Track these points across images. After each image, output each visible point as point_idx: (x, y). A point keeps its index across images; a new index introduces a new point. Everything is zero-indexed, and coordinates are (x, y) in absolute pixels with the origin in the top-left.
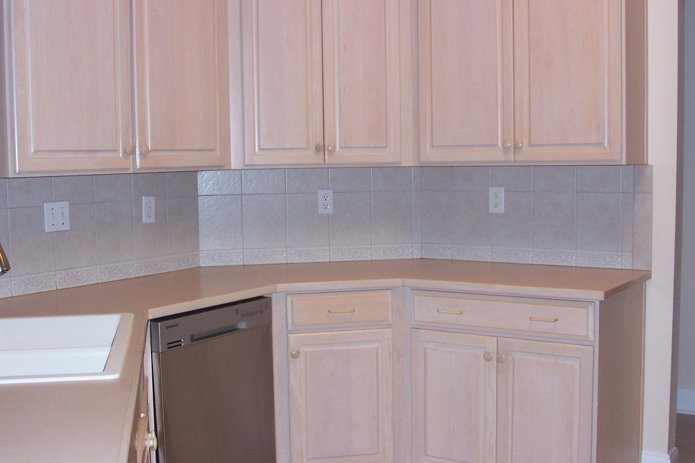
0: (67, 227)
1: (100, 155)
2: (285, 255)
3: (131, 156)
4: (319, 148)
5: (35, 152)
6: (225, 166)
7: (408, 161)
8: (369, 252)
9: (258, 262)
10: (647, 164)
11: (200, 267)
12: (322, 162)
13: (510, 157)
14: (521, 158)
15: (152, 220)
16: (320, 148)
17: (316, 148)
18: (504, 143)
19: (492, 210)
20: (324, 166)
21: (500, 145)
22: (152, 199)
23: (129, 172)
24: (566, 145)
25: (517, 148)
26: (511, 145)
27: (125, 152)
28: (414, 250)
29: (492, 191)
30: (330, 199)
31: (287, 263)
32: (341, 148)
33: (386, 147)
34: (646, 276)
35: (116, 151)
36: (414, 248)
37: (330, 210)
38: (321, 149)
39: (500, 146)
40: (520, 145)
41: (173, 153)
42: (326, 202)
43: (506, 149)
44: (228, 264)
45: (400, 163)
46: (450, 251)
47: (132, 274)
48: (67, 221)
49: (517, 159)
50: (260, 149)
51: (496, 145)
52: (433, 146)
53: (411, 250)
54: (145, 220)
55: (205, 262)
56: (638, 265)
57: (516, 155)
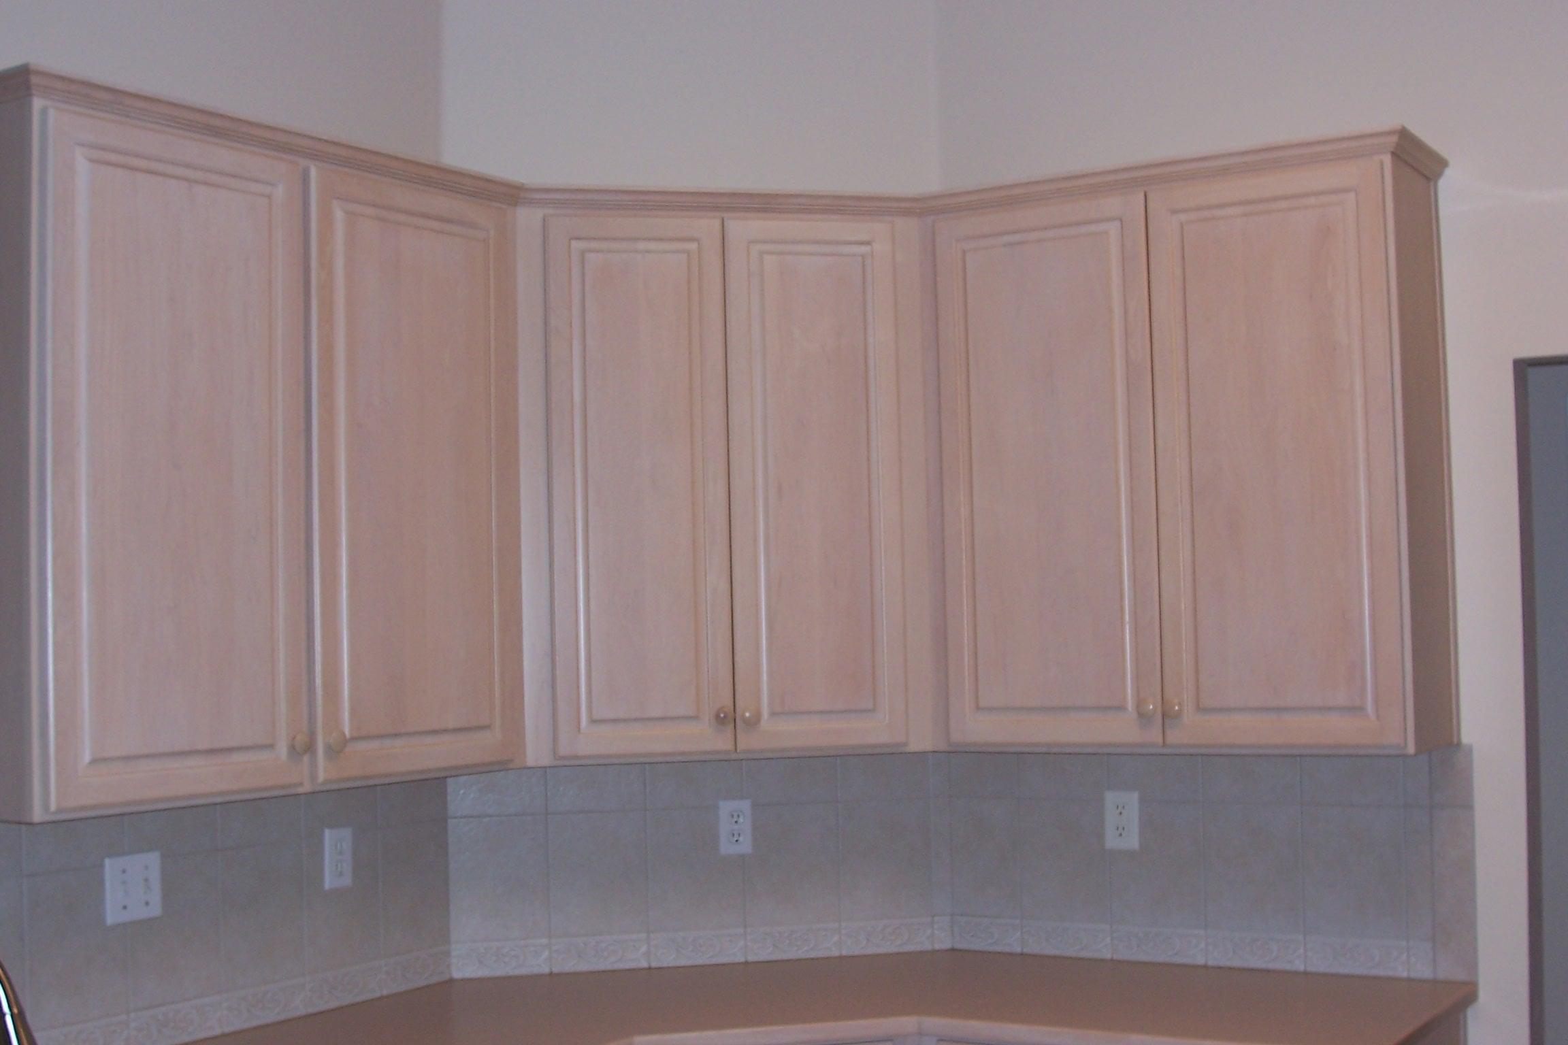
0: (156, 910)
1: (237, 757)
2: (644, 949)
3: (306, 758)
4: (722, 715)
5: (94, 761)
6: (511, 761)
7: (922, 740)
8: (836, 938)
9: (584, 967)
10: (1459, 744)
11: (451, 981)
12: (730, 746)
13: (1154, 735)
14: (1177, 737)
15: (347, 881)
16: (725, 717)
17: (717, 716)
18: (1140, 704)
19: (1112, 841)
20: (734, 756)
21: (1130, 705)
22: (346, 833)
23: (301, 790)
24: (1279, 710)
25: (1168, 716)
26: (1155, 707)
27: (292, 748)
28: (936, 932)
29: (1111, 798)
30: (745, 823)
31: (650, 968)
32: (773, 714)
33: (873, 710)
34: (1466, 995)
35: (271, 746)
36: (936, 926)
37: (745, 846)
38: (727, 719)
39: (1130, 709)
40: (1177, 708)
41: (399, 742)
42: (736, 827)
43: (1143, 717)
44: (517, 972)
45: (905, 744)
46: (1019, 934)
47: (300, 1006)
48: (156, 897)
49: (1171, 739)
50: (593, 721)
51: (1121, 708)
52: (978, 708)
53: (929, 932)
54: (329, 882)
55: (463, 968)
56: (1448, 970)
57: (1168, 732)
